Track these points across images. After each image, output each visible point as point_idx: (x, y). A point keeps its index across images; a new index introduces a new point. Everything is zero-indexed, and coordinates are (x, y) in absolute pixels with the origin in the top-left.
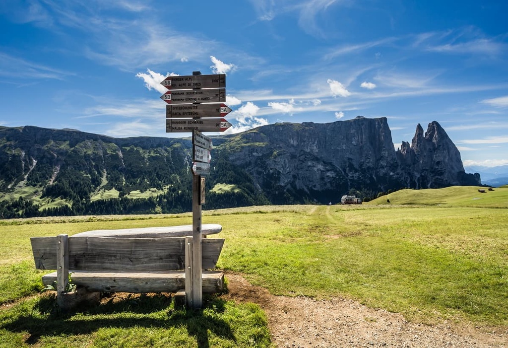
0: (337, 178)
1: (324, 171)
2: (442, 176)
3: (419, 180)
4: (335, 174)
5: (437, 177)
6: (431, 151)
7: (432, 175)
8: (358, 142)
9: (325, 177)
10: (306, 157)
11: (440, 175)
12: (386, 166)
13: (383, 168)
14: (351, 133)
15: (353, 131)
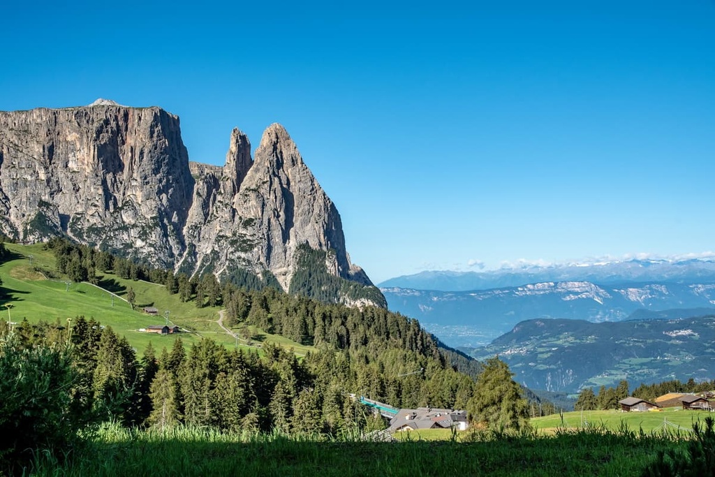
11: (246, 251)
12: (134, 226)
13: (125, 228)
14: (67, 142)
15: (72, 137)
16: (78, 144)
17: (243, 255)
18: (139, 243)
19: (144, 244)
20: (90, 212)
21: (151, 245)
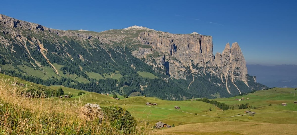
0: (187, 72)
1: (179, 67)
2: (239, 76)
3: (227, 77)
4: (186, 70)
5: (236, 76)
6: (234, 61)
7: (234, 75)
8: (195, 50)
9: (180, 71)
10: (169, 57)
11: (238, 76)
12: (210, 67)
13: (209, 68)
14: (191, 44)
15: (193, 43)
16: (194, 45)
17: (238, 77)
18: (214, 72)
19: (215, 72)
20: (200, 63)
21: (217, 73)
